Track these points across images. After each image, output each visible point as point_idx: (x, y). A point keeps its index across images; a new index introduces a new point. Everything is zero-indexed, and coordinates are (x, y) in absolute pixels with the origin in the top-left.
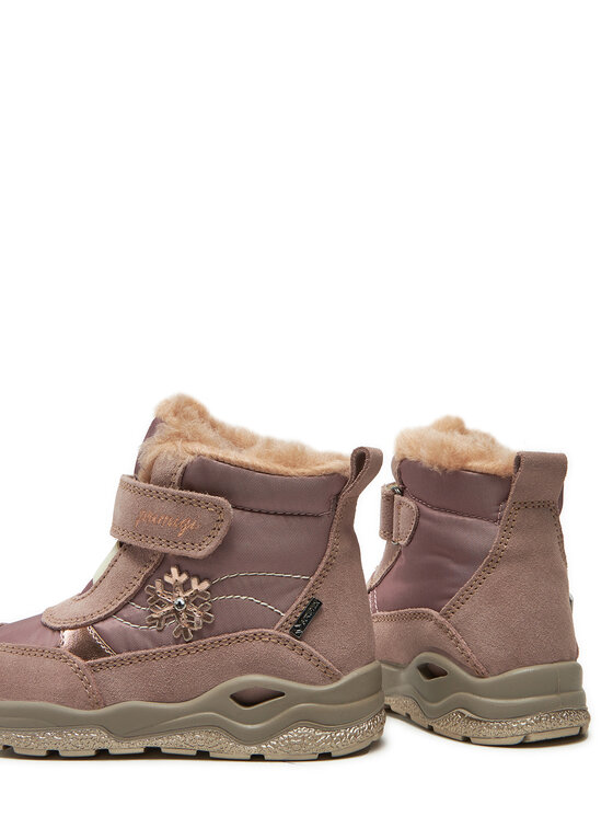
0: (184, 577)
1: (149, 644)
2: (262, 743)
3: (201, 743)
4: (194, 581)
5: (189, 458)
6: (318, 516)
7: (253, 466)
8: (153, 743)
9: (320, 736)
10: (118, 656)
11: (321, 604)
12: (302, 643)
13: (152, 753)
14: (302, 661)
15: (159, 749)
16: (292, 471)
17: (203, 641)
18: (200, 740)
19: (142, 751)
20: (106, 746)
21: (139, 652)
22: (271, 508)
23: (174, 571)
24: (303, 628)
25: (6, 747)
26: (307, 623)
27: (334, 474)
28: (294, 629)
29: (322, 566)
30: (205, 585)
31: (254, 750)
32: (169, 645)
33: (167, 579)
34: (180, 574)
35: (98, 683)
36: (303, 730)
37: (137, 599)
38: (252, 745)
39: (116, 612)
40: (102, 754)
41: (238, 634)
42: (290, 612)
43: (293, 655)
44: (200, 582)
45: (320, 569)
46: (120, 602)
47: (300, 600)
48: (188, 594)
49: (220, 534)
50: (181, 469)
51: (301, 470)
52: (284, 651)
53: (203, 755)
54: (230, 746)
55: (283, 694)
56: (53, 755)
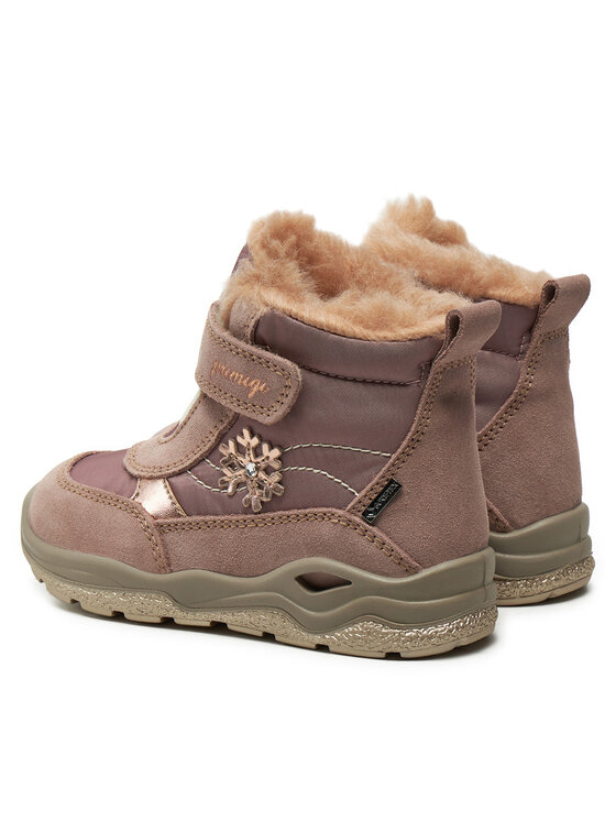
0: (255, 441)
1: (219, 509)
2: (326, 632)
3: (264, 623)
4: (265, 447)
5: (264, 310)
6: (404, 385)
7: (328, 327)
8: (219, 617)
9: (387, 634)
10: (188, 518)
11: (400, 486)
12: (374, 529)
13: (218, 628)
14: (372, 549)
15: (225, 625)
16: (371, 334)
17: (271, 515)
18: (264, 620)
19: (208, 624)
20: (170, 615)
21: (208, 518)
22: (348, 374)
23: (246, 432)
24: (376, 511)
25: (74, 601)
26: (380, 507)
27: (425, 338)
28: (365, 514)
29: (405, 443)
30: (276, 453)
31: (318, 639)
32: (237, 514)
33: (239, 439)
34: (252, 437)
35: (165, 546)
36: (370, 625)
37: (212, 457)
38: (316, 633)
39: (191, 468)
40: (167, 623)
41: (307, 511)
42: (363, 492)
43: (363, 541)
44: (271, 448)
45: (402, 447)
46: (195, 457)
47: (377, 479)
48: (259, 460)
49: (288, 401)
50: (253, 321)
51: (382, 334)
52: (354, 537)
53: (268, 637)
54: (293, 631)
55: (349, 583)
56: (118, 617)
